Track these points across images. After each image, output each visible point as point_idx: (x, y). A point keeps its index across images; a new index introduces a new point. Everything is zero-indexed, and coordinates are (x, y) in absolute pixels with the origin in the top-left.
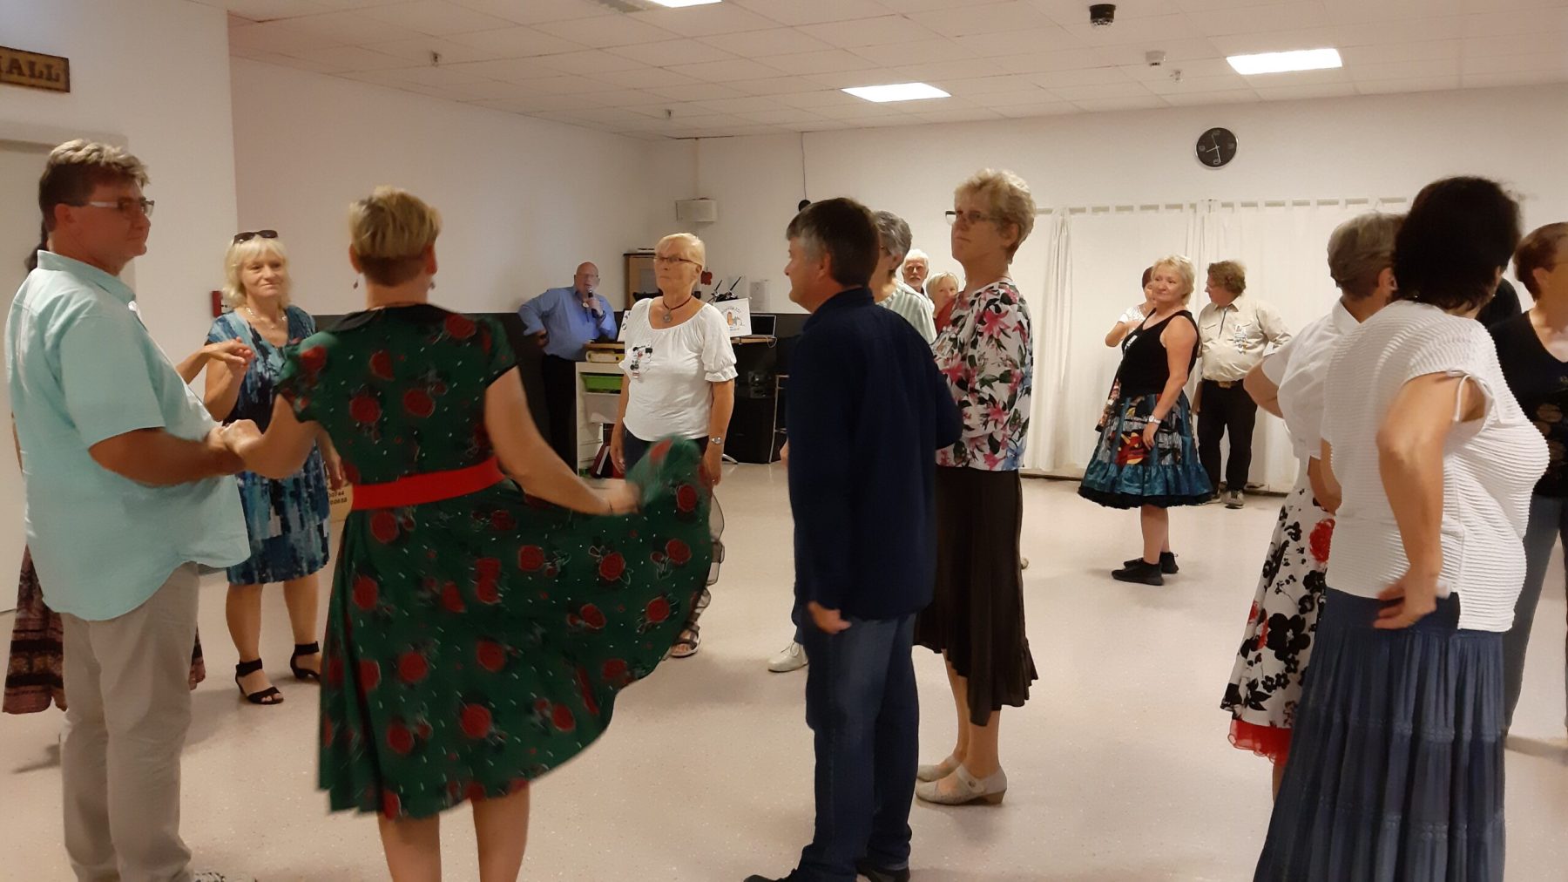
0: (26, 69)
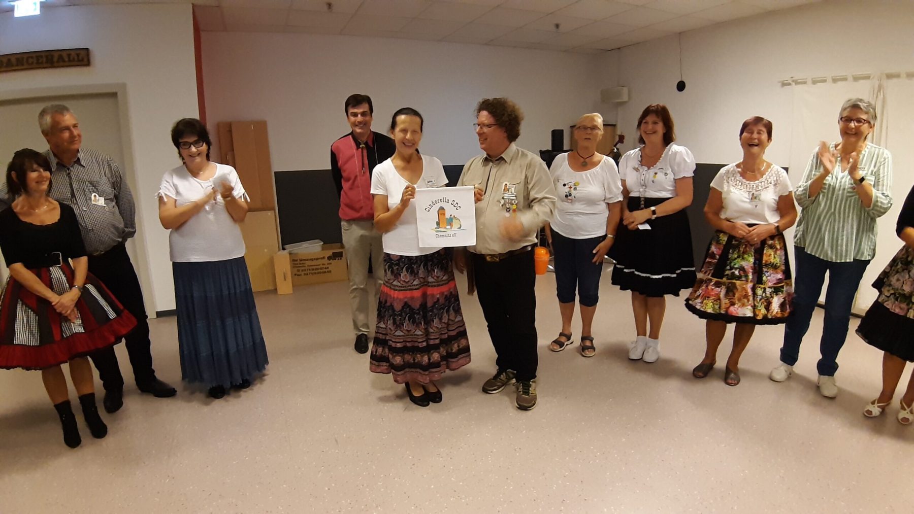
0: (66, 59)
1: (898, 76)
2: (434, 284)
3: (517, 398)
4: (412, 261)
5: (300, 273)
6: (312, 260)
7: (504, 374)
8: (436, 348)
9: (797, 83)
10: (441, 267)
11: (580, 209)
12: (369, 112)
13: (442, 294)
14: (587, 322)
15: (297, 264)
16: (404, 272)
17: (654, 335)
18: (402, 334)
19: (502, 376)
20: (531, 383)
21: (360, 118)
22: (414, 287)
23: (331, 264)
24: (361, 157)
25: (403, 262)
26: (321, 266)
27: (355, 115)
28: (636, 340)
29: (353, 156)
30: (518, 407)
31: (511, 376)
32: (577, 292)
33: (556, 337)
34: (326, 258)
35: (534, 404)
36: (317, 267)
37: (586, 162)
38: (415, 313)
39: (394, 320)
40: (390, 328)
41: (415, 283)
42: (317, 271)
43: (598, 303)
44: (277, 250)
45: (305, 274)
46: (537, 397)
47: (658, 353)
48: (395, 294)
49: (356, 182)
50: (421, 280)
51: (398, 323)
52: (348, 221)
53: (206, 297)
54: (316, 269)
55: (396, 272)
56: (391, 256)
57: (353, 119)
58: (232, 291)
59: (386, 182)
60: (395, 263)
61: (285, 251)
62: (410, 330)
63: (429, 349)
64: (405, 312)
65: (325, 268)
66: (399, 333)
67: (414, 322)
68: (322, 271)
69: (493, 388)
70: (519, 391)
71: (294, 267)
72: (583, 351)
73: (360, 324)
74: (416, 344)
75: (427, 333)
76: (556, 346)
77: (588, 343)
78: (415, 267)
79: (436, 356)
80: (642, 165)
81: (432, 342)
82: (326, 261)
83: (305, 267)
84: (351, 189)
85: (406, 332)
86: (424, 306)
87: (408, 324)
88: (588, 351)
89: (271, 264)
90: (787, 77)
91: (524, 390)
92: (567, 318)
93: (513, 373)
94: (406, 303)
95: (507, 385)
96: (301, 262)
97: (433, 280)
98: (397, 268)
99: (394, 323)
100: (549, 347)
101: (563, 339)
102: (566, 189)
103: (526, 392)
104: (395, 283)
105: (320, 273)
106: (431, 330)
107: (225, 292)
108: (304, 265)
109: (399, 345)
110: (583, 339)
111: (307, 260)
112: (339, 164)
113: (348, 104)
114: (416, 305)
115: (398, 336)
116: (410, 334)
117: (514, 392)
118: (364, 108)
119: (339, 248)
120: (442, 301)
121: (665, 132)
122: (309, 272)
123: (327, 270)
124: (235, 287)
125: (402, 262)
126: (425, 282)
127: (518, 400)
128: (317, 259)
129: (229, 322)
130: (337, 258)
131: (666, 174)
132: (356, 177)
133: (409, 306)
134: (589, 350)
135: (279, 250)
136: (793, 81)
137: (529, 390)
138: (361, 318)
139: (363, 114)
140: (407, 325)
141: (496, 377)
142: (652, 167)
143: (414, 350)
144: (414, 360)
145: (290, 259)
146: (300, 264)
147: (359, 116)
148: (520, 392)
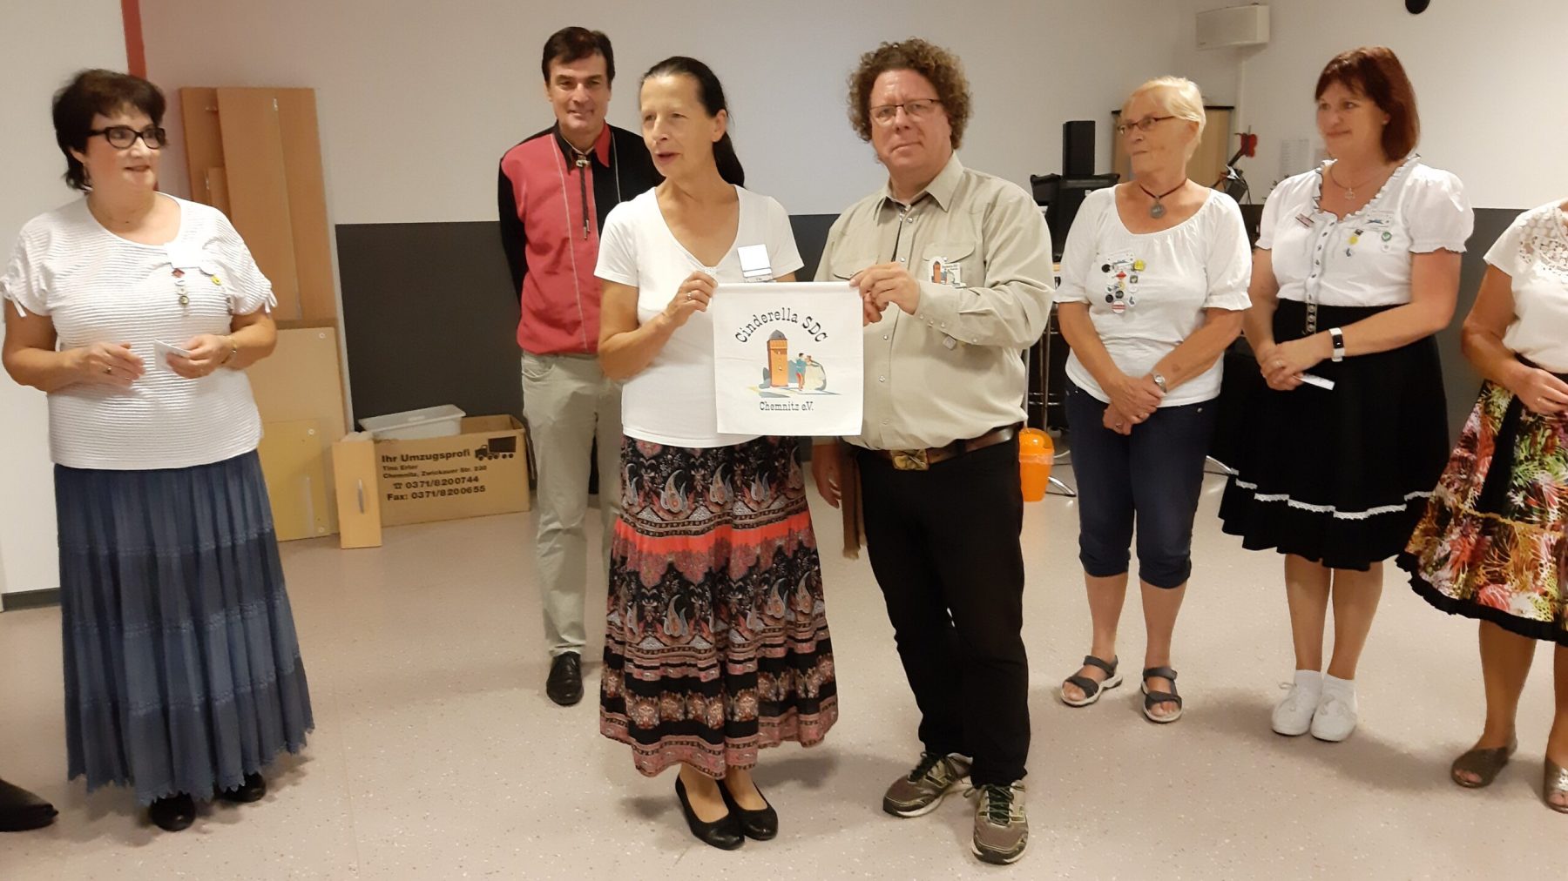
2: (748, 521)
3: (976, 832)
4: (692, 460)
5: (404, 491)
6: (436, 457)
7: (940, 763)
8: (748, 682)
10: (768, 478)
11: (1141, 331)
12: (605, 78)
13: (766, 544)
14: (1160, 628)
15: (395, 469)
16: (670, 489)
17: (1343, 668)
18: (658, 645)
19: (934, 769)
20: (1012, 790)
21: (579, 92)
22: (694, 528)
23: (484, 468)
24: (579, 194)
25: (669, 464)
26: (460, 475)
27: (569, 83)
28: (1291, 682)
29: (555, 189)
30: (976, 855)
31: (959, 769)
32: (1133, 549)
33: (1075, 667)
34: (473, 453)
35: (1021, 848)
36: (447, 477)
37: (1161, 206)
38: (693, 593)
39: (641, 609)
40: (631, 630)
41: (696, 517)
42: (446, 488)
43: (1189, 580)
44: (343, 430)
45: (414, 496)
46: (1030, 830)
47: (1352, 716)
48: (647, 543)
49: (564, 257)
50: (713, 508)
51: (649, 619)
52: (539, 355)
53: (153, 558)
54: (445, 482)
55: (647, 485)
56: (639, 446)
57: (560, 91)
58: (226, 542)
59: (636, 254)
60: (647, 464)
61: (363, 433)
62: (681, 636)
63: (728, 686)
64: (669, 589)
65: (470, 480)
66: (650, 644)
67: (689, 616)
68: (459, 487)
69: (912, 803)
70: (981, 811)
71: (385, 476)
72: (1148, 707)
73: (562, 623)
74: (692, 673)
75: (723, 645)
76: (1077, 692)
77: (1161, 686)
78: (698, 477)
79: (747, 705)
80: (1322, 210)
81: (737, 670)
82: (471, 461)
83: (415, 475)
84: (551, 271)
85: (668, 642)
86: (718, 576)
87: (673, 620)
88: (1162, 708)
89: (324, 464)
91: (995, 810)
92: (1106, 617)
93: (964, 764)
94: (671, 567)
95: (948, 794)
96: (406, 464)
97: (747, 511)
98: (653, 479)
99: (641, 617)
100: (1056, 692)
101: (1095, 673)
102: (1110, 279)
103: (1000, 813)
104: (645, 515)
105: (456, 492)
106: (738, 639)
107: (207, 545)
108: (413, 471)
109: (649, 676)
110: (1149, 673)
111: (422, 458)
112: (520, 210)
113: (550, 52)
114: (697, 572)
115: (648, 652)
116: (676, 645)
117: (966, 814)
118: (595, 64)
119: (507, 429)
120: (767, 563)
121: (1385, 122)
122: (425, 489)
123: (474, 484)
124: (232, 531)
125: (666, 462)
126: (724, 514)
127: (978, 834)
128: (448, 456)
129: (216, 622)
130: (501, 454)
131: (1387, 236)
132: (565, 240)
133: (679, 575)
134: (1165, 703)
135: (347, 433)
137: (1007, 809)
138: (566, 604)
139: (590, 82)
140: (673, 623)
141: (919, 772)
142: (1349, 215)
143: (686, 686)
144: (686, 713)
145: (376, 453)
146: (402, 468)
147: (580, 86)
148: (984, 814)
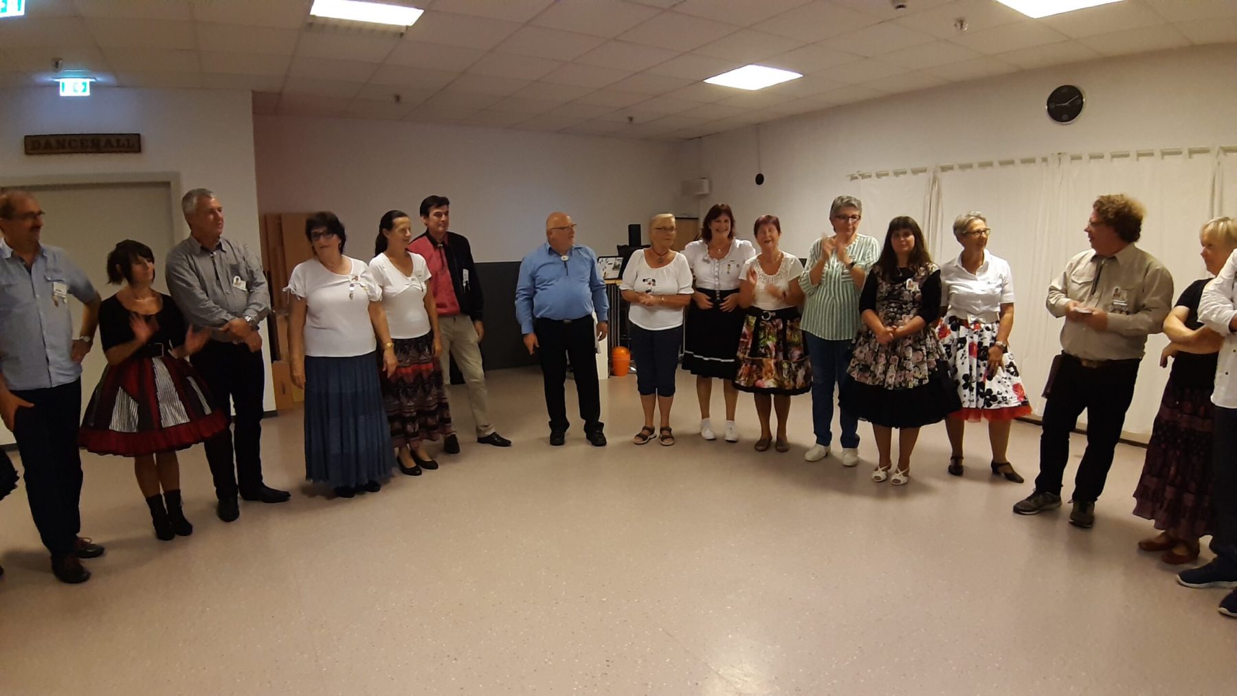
0: (115, 145)
1: (951, 168)
9: (863, 176)
29: (432, 256)
33: (640, 431)
37: (661, 259)
72: (662, 441)
76: (640, 439)
77: (667, 432)
90: (854, 172)
92: (649, 413)
101: (646, 432)
110: (663, 429)
131: (738, 266)
134: (668, 438)
136: (860, 175)
